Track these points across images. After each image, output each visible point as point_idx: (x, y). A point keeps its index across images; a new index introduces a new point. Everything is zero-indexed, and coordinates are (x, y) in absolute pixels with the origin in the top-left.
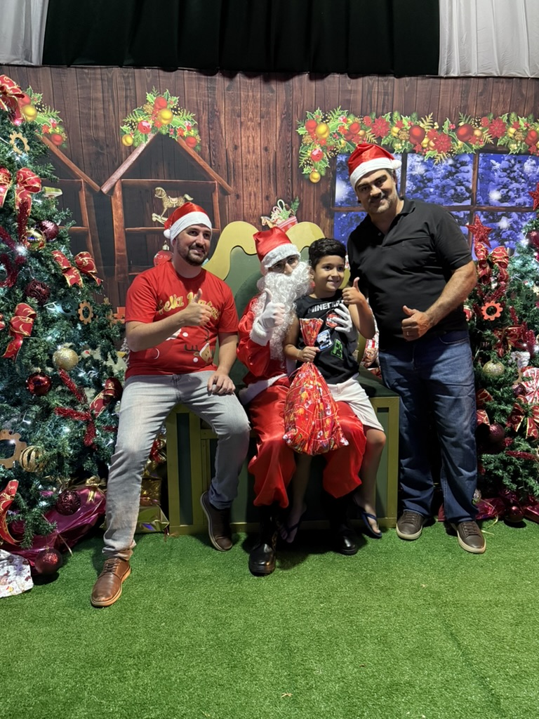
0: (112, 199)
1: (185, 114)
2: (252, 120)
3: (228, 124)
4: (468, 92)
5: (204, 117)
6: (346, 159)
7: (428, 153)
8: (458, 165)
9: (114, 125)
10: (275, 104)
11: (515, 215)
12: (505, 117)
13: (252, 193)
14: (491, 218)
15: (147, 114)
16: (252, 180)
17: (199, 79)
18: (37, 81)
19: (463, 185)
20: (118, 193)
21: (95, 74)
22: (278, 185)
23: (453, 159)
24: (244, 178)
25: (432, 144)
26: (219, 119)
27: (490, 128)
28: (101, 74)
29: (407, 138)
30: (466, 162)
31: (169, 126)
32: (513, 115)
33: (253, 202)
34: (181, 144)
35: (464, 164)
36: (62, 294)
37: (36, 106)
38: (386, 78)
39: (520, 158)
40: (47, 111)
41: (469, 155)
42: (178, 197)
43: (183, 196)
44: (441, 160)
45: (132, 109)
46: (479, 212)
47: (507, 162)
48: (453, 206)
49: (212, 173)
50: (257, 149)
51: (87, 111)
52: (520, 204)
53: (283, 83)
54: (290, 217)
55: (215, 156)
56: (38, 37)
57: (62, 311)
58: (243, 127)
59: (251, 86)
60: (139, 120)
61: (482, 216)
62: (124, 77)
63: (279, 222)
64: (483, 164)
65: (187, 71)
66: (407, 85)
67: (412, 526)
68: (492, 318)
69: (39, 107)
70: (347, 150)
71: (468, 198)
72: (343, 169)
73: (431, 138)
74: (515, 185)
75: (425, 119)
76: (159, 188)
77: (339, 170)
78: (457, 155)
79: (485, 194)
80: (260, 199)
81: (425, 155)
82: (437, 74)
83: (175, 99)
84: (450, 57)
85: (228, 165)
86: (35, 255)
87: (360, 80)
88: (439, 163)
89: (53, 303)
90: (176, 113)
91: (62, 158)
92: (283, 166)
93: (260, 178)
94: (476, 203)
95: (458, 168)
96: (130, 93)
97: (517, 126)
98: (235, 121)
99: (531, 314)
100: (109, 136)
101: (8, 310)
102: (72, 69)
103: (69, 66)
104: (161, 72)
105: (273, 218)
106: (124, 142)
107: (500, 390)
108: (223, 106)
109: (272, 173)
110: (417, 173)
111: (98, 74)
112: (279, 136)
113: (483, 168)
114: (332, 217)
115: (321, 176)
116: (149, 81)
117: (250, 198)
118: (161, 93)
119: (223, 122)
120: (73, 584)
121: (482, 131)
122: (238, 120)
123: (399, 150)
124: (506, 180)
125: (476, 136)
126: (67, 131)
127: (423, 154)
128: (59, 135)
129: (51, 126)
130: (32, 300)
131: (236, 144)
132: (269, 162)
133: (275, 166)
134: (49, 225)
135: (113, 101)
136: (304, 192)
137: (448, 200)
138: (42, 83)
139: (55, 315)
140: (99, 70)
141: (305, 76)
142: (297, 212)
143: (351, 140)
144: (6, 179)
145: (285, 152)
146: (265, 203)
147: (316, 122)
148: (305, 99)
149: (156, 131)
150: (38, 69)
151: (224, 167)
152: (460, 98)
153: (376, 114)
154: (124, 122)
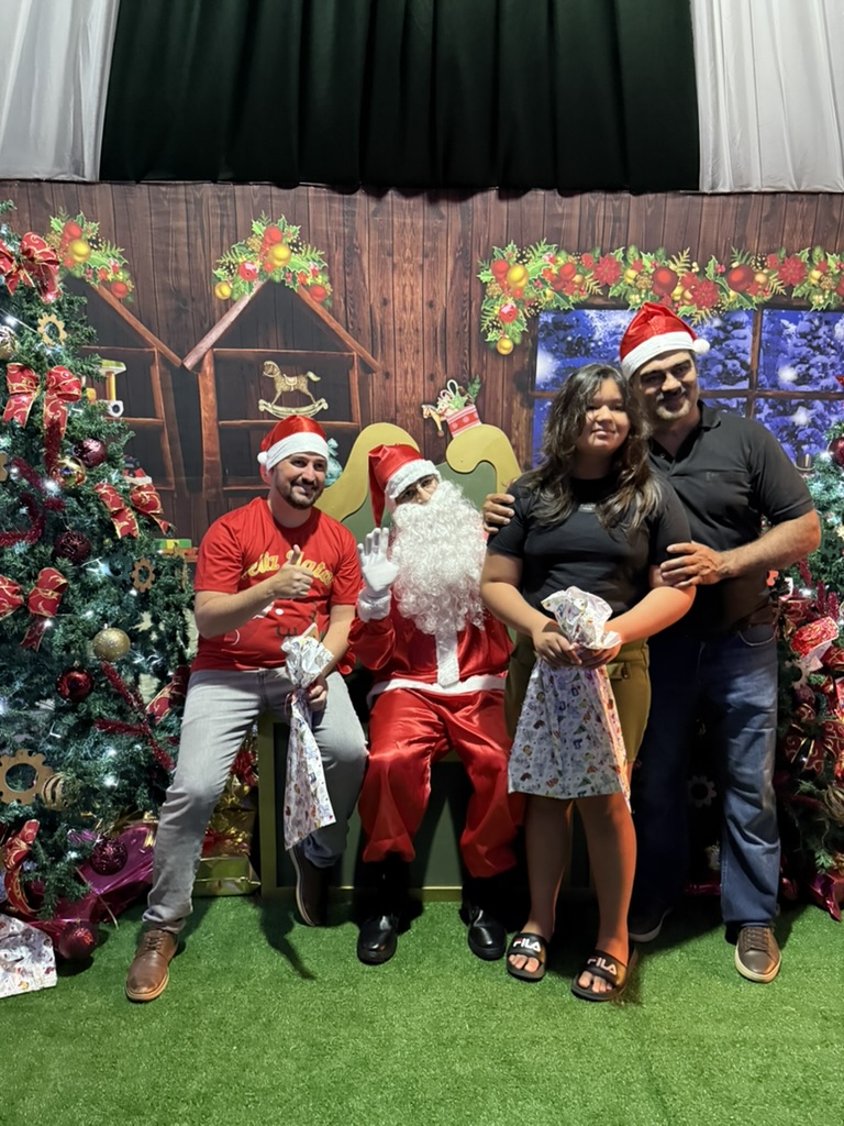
0: (200, 378)
1: (309, 252)
2: (409, 260)
3: (374, 267)
4: (745, 217)
5: (338, 256)
6: (553, 319)
7: (682, 309)
8: (730, 328)
9: (203, 268)
10: (445, 237)
11: (819, 405)
12: (805, 255)
13: (410, 370)
14: (781, 408)
15: (253, 252)
16: (409, 350)
17: (330, 200)
18: (92, 204)
19: (737, 358)
20: (208, 369)
21: (176, 193)
22: (449, 358)
23: (721, 318)
24: (397, 348)
25: (688, 295)
26: (360, 259)
27: (780, 271)
28: (186, 194)
29: (650, 287)
30: (742, 323)
31: (284, 269)
32: (818, 251)
33: (410, 383)
34: (302, 297)
35: (738, 326)
36: (110, 549)
37: (89, 240)
38: (618, 195)
39: (829, 316)
40: (106, 248)
41: (747, 312)
43: (305, 373)
44: (702, 319)
45: (230, 244)
46: (762, 400)
47: (808, 323)
48: (720, 391)
49: (349, 340)
50: (417, 304)
51: (164, 248)
52: (827, 388)
53: (458, 205)
54: (466, 405)
55: (354, 316)
56: (92, 143)
57: (110, 573)
58: (396, 272)
59: (410, 209)
60: (240, 260)
61: (766, 406)
62: (219, 197)
63: (449, 413)
64: (770, 327)
65: (313, 188)
66: (649, 207)
69: (93, 242)
70: (555, 306)
71: (744, 378)
72: (549, 334)
73: (686, 286)
74: (819, 359)
75: (678, 258)
76: (269, 363)
77: (541, 335)
78: (727, 312)
79: (772, 371)
80: (421, 379)
82: (698, 189)
83: (295, 229)
84: (717, 164)
85: (373, 329)
86: (75, 493)
87: (577, 199)
88: (698, 324)
89: (97, 560)
90: (296, 250)
91: (126, 318)
92: (456, 330)
93: (421, 349)
94: (757, 386)
95: (729, 332)
96: (228, 220)
97: (824, 268)
98: (384, 262)
99: (834, 569)
100: (195, 284)
101: (31, 577)
102: (146, 186)
103: (138, 182)
104: (275, 191)
105: (440, 407)
106: (218, 293)
108: (367, 240)
109: (440, 340)
111: (180, 195)
112: (452, 284)
113: (768, 332)
114: (531, 406)
115: (515, 345)
116: (255, 203)
117: (406, 378)
118: (274, 220)
119: (366, 264)
121: (768, 275)
122: (389, 260)
123: (636, 304)
124: (805, 350)
125: (758, 283)
126: (134, 278)
128: (122, 282)
129: (111, 271)
130: (63, 562)
131: (386, 296)
132: (434, 324)
133: (444, 331)
134: (94, 446)
135: (203, 234)
136: (489, 367)
137: (713, 381)
138: (99, 208)
139: (99, 579)
140: (183, 187)
141: (493, 194)
142: (476, 399)
143: (561, 291)
144: (31, 384)
145: (460, 309)
146: (429, 385)
147: (508, 262)
148: (492, 228)
149: (266, 277)
150: (93, 187)
151: (366, 331)
152: (733, 226)
153: (602, 250)
154: (218, 264)
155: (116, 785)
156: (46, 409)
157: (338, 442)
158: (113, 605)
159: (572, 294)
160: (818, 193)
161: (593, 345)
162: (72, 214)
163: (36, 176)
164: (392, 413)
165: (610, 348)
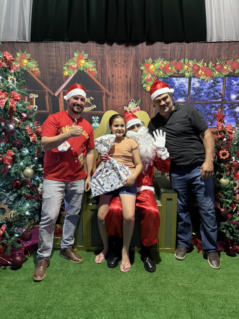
0: (59, 99)
1: (91, 61)
2: (120, 63)
3: (110, 65)
4: (221, 49)
5: (99, 63)
8: (216, 83)
9: (60, 66)
10: (130, 56)
13: (120, 96)
14: (232, 107)
15: (74, 62)
16: (120, 90)
17: (97, 46)
18: (28, 48)
19: (218, 92)
20: (62, 96)
21: (52, 45)
22: (132, 92)
23: (213, 80)
24: (116, 89)
25: (203, 73)
26: (106, 63)
27: (231, 65)
29: (191, 71)
30: (220, 81)
33: (120, 100)
34: (89, 75)
36: (29, 145)
38: (182, 43)
40: (32, 61)
41: (221, 78)
43: (89, 97)
44: (208, 80)
45: (68, 59)
46: (226, 104)
48: (213, 102)
49: (102, 87)
50: (122, 76)
51: (49, 61)
53: (134, 47)
54: (137, 106)
55: (104, 80)
56: (28, 30)
57: (28, 152)
58: (116, 67)
59: (120, 48)
60: (71, 64)
61: (227, 106)
62: (65, 46)
63: (132, 109)
64: (228, 82)
65: (92, 43)
66: (191, 46)
67: (182, 253)
68: (224, 158)
69: (29, 59)
70: (163, 76)
71: (220, 98)
73: (203, 70)
75: (200, 62)
78: (215, 78)
79: (229, 96)
80: (123, 99)
82: (206, 41)
83: (87, 55)
84: (212, 33)
85: (109, 84)
86: (18, 128)
87: (170, 44)
88: (206, 82)
89: (25, 149)
90: (87, 61)
91: (38, 81)
92: (134, 84)
94: (224, 100)
95: (216, 84)
96: (67, 52)
98: (113, 64)
100: (58, 71)
101: (5, 153)
102: (44, 43)
103: (41, 42)
104: (81, 44)
105: (129, 107)
106: (64, 74)
107: (226, 192)
108: (107, 58)
109: (129, 87)
110: (196, 86)
111: (54, 45)
112: (132, 70)
113: (228, 84)
116: (75, 47)
117: (119, 98)
118: (81, 52)
119: (107, 65)
120: (28, 271)
121: (228, 67)
122: (114, 63)
123: (188, 76)
125: (225, 69)
126: (40, 70)
127: (199, 78)
128: (37, 71)
129: (34, 68)
130: (14, 148)
131: (113, 74)
132: (127, 82)
133: (130, 84)
134: (25, 115)
135: (60, 57)
136: (144, 95)
137: (211, 99)
138: (30, 49)
139: (26, 154)
140: (54, 43)
141: (145, 43)
142: (140, 104)
143: (165, 72)
144: (6, 96)
145: (135, 77)
146: (126, 101)
147: (149, 64)
148: (144, 53)
149: (78, 69)
150: (29, 43)
151: (107, 85)
152: (217, 52)
153: (177, 60)
154: (64, 66)
155: (29, 214)
156: (10, 104)
157: (99, 117)
158: (29, 161)
159: (168, 73)
162: (23, 51)
163: (13, 41)
164: (115, 109)
165: (180, 89)
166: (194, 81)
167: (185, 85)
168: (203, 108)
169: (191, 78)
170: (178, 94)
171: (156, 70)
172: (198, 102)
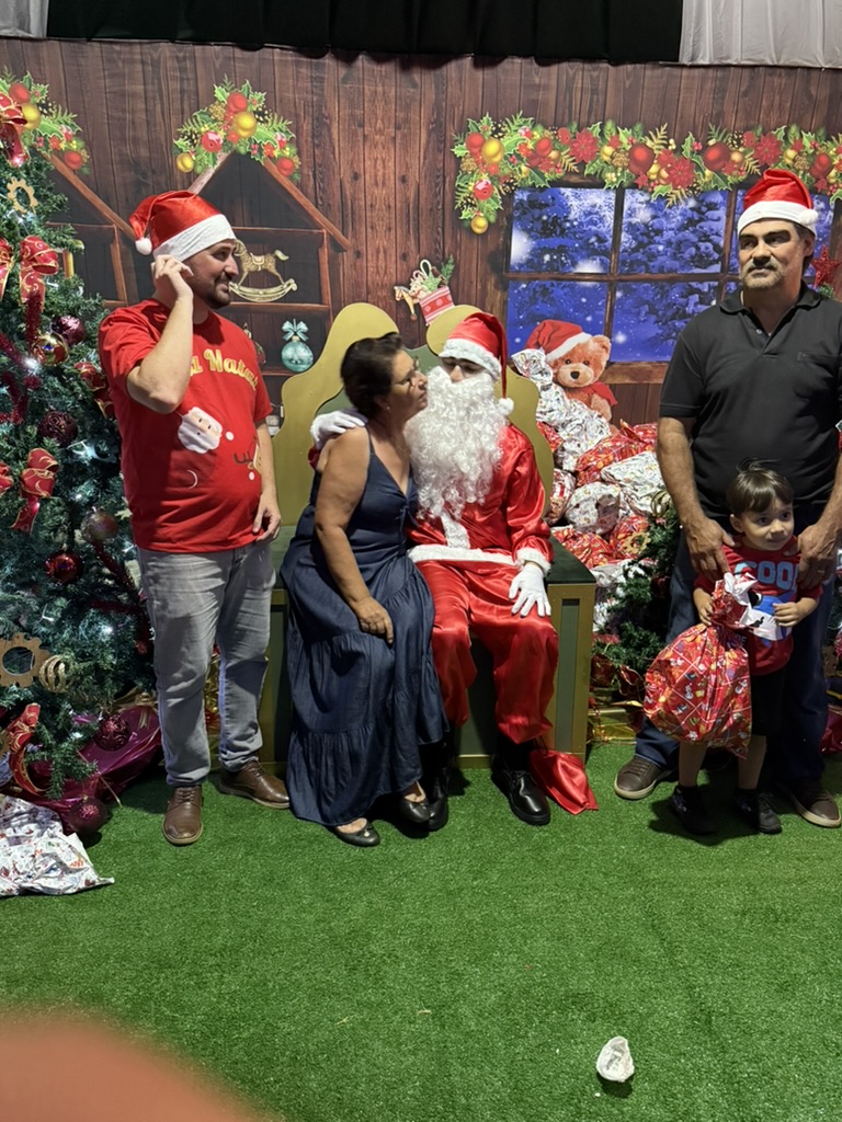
1: (275, 121)
2: (381, 132)
3: (344, 139)
4: (724, 91)
5: (306, 127)
6: (529, 196)
7: (657, 189)
8: (704, 209)
9: (163, 138)
10: (418, 106)
12: (781, 133)
13: (382, 249)
15: (216, 120)
16: (381, 228)
17: (297, 64)
18: (39, 64)
19: (710, 241)
21: (131, 53)
22: (422, 237)
23: (696, 198)
24: (369, 225)
25: (664, 174)
26: (329, 130)
27: (756, 150)
28: (141, 54)
29: (626, 165)
30: (716, 204)
31: (250, 139)
32: (794, 129)
33: (382, 263)
34: (269, 170)
37: (39, 105)
38: (596, 64)
40: (57, 113)
41: (722, 192)
42: (264, 254)
43: (273, 252)
44: (678, 199)
45: (192, 111)
48: (693, 274)
49: (319, 217)
50: (389, 179)
51: (120, 114)
53: (432, 72)
54: (439, 287)
55: (324, 191)
57: (95, 456)
58: (368, 144)
59: (381, 76)
60: (203, 129)
62: (177, 58)
63: (422, 295)
65: (279, 50)
66: (628, 78)
69: (45, 106)
70: (530, 183)
71: (716, 262)
72: (524, 213)
73: (662, 165)
75: (656, 134)
77: (517, 214)
78: (702, 192)
80: (394, 258)
81: (653, 192)
82: (677, 60)
83: (260, 95)
84: (698, 34)
85: (343, 204)
87: (554, 69)
88: (674, 205)
89: (82, 443)
90: (261, 119)
91: (82, 191)
92: (429, 207)
93: (393, 225)
94: (729, 270)
95: (703, 213)
96: (189, 84)
97: (799, 147)
98: (355, 134)
100: (155, 155)
101: (17, 458)
102: (97, 44)
103: (89, 40)
104: (238, 53)
105: (412, 288)
106: (180, 165)
108: (336, 109)
109: (412, 217)
110: (639, 220)
111: (137, 56)
112: (425, 158)
114: (505, 288)
115: (489, 223)
116: (217, 66)
117: (378, 257)
118: (238, 86)
119: (335, 132)
120: (125, 849)
121: (744, 154)
123: (612, 183)
125: (734, 162)
126: (89, 146)
127: (650, 190)
128: (76, 152)
129: (63, 139)
130: (49, 442)
131: (356, 170)
132: (407, 199)
133: (417, 208)
134: (72, 323)
135: (161, 99)
136: (463, 248)
137: (686, 264)
138: (47, 68)
139: (86, 462)
140: (138, 47)
141: (468, 61)
142: (450, 280)
143: (537, 167)
144: (5, 255)
145: (433, 184)
146: (402, 266)
147: (482, 136)
148: (467, 99)
149: (230, 148)
150: (40, 44)
151: (336, 207)
152: (711, 101)
153: (579, 125)
154: (179, 133)
156: (22, 282)
157: (307, 326)
159: (548, 171)
160: (798, 67)
161: (568, 225)
162: (19, 75)
164: (364, 295)
165: (585, 228)
166: (633, 200)
167: (602, 214)
168: (659, 296)
169: (624, 190)
170: (581, 247)
171: (505, 158)
172: (644, 275)
